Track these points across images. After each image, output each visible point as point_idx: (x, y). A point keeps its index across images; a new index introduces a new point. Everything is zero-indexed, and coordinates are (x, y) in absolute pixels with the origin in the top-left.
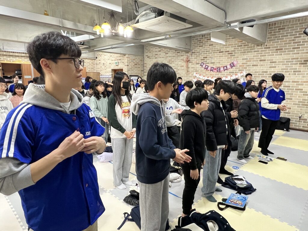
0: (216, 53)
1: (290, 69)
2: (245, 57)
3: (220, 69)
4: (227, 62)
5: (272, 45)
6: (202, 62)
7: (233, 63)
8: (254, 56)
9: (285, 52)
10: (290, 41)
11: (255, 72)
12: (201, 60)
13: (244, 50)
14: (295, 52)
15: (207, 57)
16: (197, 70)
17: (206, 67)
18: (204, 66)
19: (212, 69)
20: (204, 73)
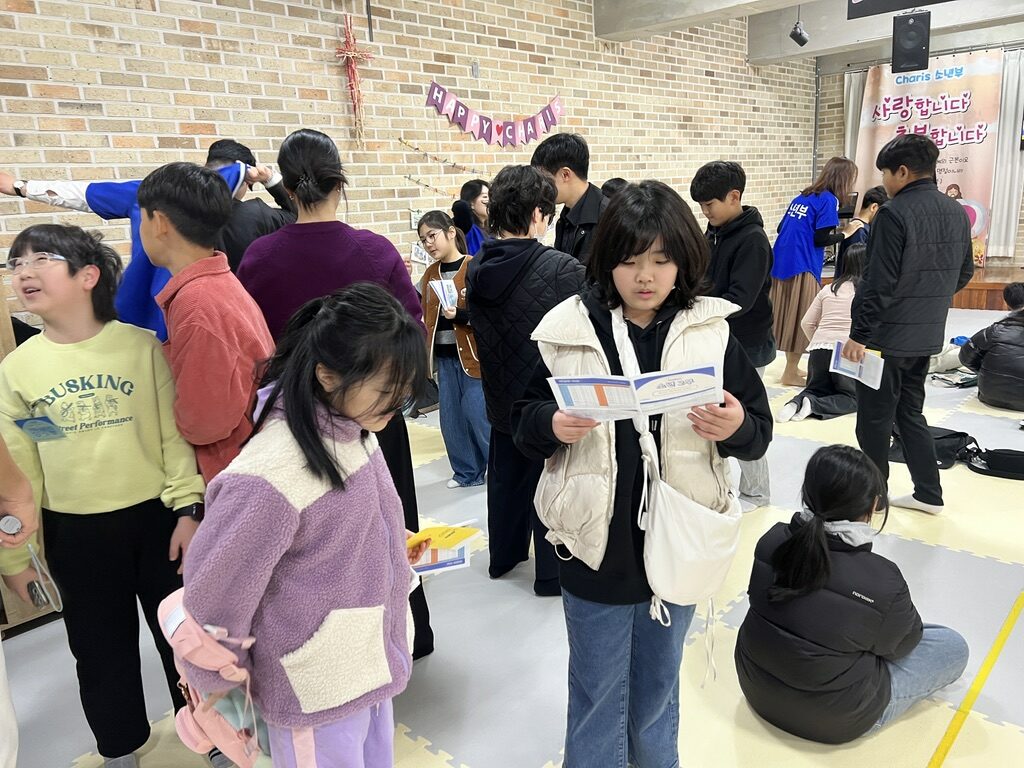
0: (490, 42)
1: (668, 142)
2: (580, 83)
3: (512, 132)
4: (534, 100)
5: (633, 54)
6: (434, 85)
7: (549, 108)
8: (601, 86)
9: (655, 83)
10: (660, 50)
11: (610, 149)
12: (427, 68)
13: (575, 54)
14: (670, 89)
15: (450, 59)
16: (415, 128)
17: (460, 114)
18: (449, 107)
19: (486, 127)
20: (452, 150)
